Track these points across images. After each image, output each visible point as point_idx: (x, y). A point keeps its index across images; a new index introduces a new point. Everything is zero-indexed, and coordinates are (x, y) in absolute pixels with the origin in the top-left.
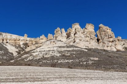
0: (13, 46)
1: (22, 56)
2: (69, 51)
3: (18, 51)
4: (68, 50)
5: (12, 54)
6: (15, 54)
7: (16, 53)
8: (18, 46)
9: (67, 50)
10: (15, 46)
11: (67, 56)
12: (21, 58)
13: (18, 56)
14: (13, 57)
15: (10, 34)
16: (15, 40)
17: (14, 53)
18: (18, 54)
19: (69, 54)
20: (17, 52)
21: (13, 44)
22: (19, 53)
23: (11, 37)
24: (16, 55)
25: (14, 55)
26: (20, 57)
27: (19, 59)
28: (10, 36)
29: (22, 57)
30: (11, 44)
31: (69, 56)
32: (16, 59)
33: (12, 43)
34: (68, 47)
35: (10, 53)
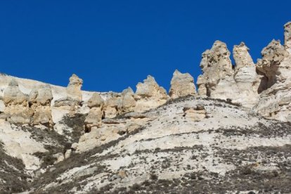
0: (23, 129)
1: (63, 171)
2: (274, 151)
3: (44, 151)
4: (269, 148)
5: (19, 163)
6: (32, 165)
7: (37, 160)
8: (43, 127)
9: (262, 149)
10: (31, 128)
11: (267, 176)
12: (54, 184)
13: (43, 171)
14: (24, 177)
15: (10, 78)
16: (30, 105)
17: (25, 162)
18: (43, 166)
19: (272, 167)
20: (38, 154)
21: (20, 119)
22: (47, 159)
23: (14, 90)
24: (35, 168)
25: (27, 167)
26: (52, 176)
27: (48, 186)
28: (11, 84)
29: (62, 177)
30: (14, 119)
31: (275, 174)
32: (34, 184)
33: (20, 115)
34: (266, 132)
35: (11, 160)
